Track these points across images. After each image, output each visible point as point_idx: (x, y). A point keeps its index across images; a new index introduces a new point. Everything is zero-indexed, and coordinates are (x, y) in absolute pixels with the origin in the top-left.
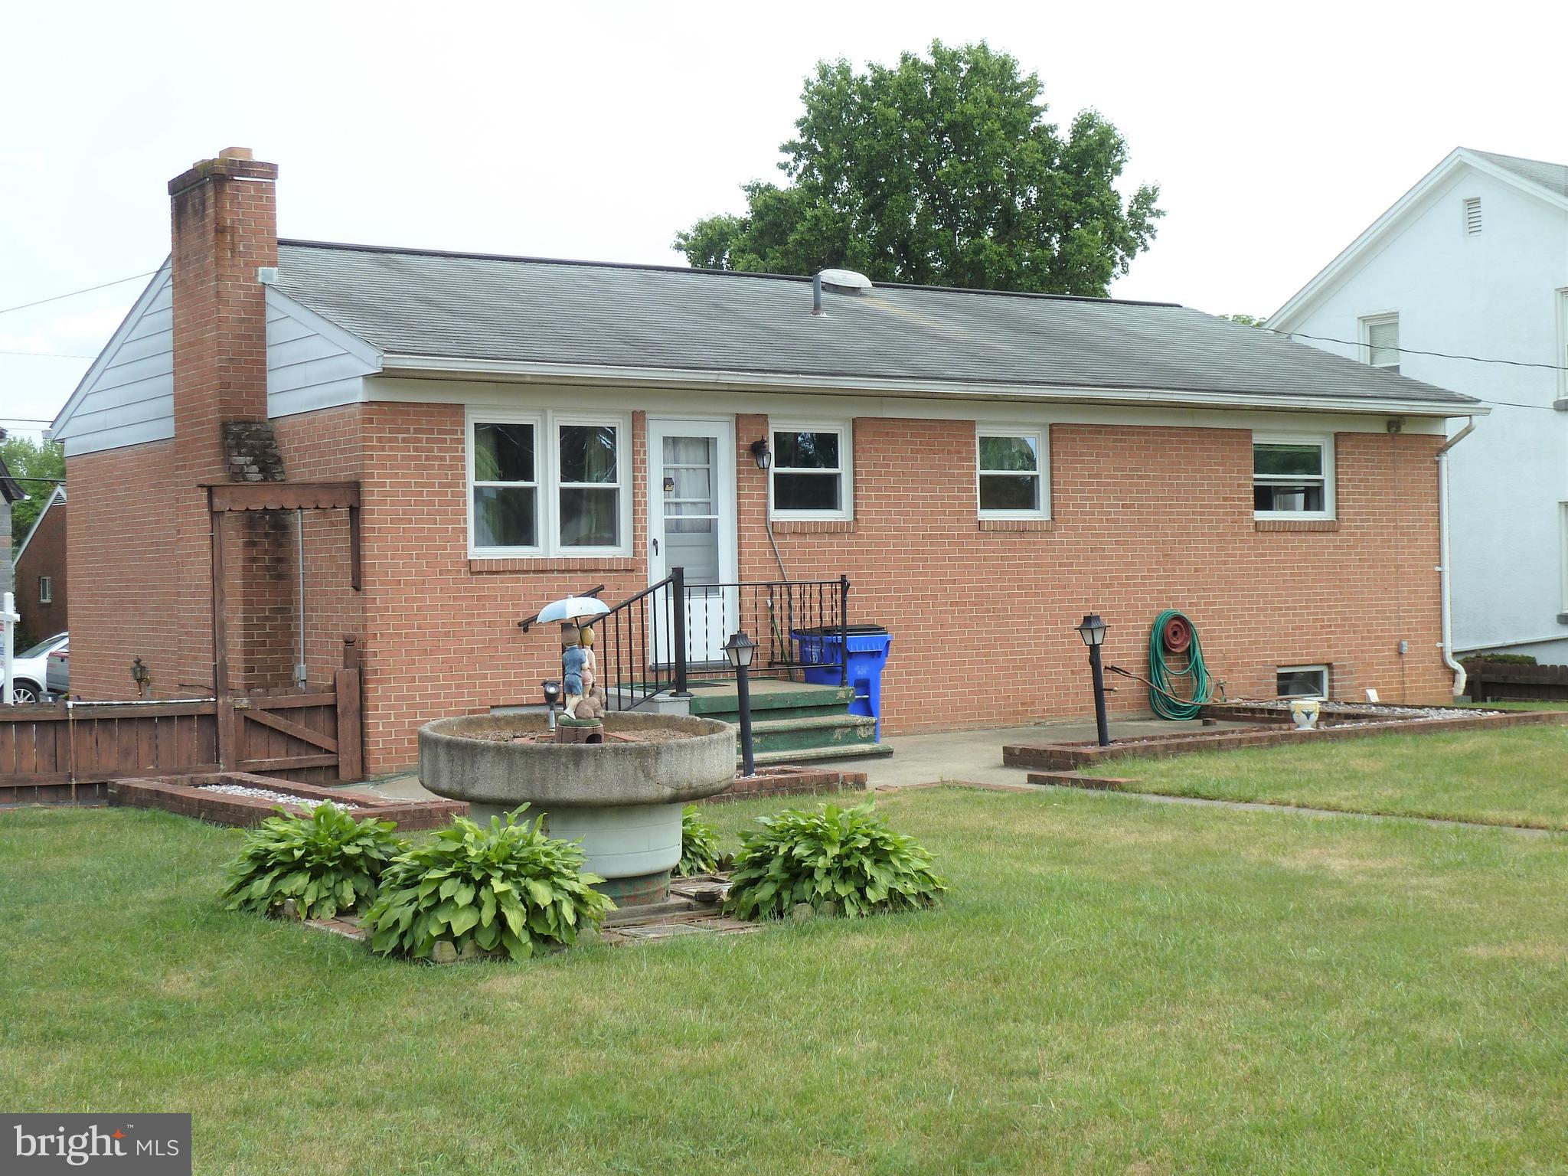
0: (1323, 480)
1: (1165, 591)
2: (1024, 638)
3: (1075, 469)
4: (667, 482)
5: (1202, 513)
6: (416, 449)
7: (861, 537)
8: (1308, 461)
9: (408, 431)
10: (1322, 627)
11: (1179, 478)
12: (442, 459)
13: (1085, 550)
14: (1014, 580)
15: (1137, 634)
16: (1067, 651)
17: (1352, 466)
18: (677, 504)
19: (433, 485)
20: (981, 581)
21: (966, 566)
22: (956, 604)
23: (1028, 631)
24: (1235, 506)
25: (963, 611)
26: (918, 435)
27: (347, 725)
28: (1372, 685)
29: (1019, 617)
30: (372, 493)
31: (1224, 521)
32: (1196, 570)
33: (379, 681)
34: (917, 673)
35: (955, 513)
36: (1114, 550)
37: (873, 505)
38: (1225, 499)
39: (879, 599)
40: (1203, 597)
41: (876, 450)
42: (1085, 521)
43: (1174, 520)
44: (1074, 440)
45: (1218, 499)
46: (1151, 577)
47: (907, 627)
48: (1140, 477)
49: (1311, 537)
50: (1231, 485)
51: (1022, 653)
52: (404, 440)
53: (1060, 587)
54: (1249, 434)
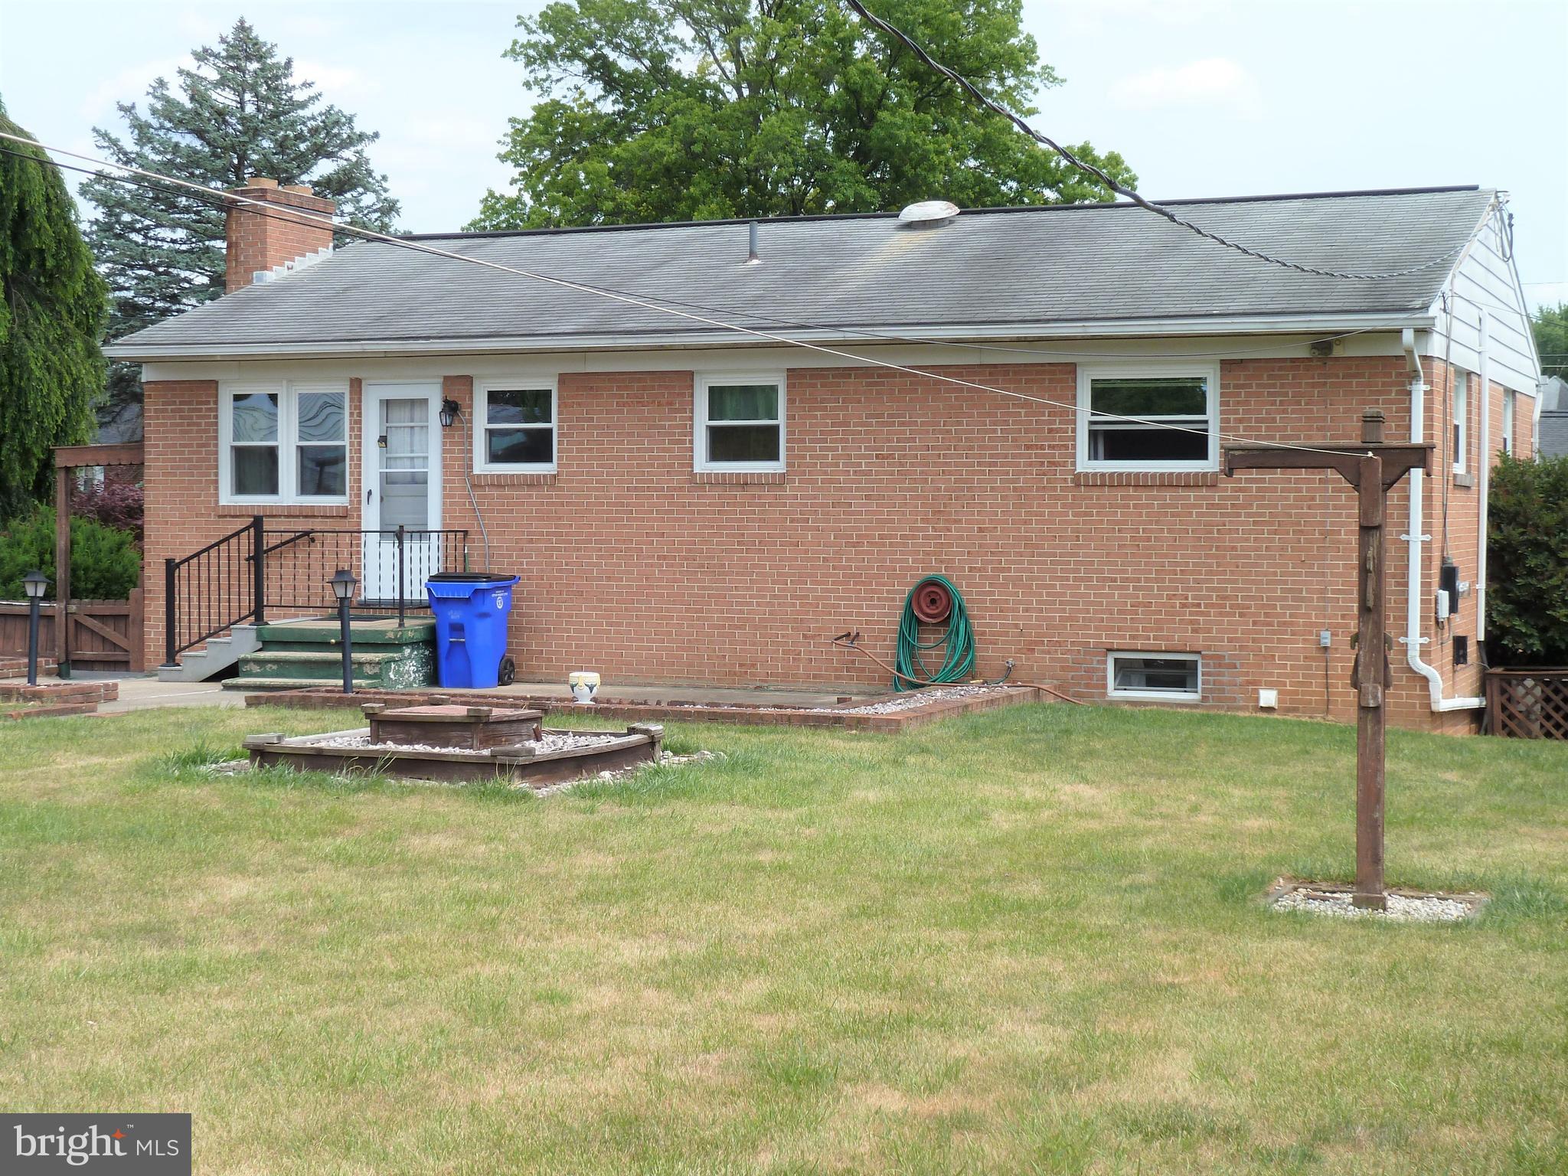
0: (1206, 422)
1: (935, 553)
2: (744, 596)
3: (816, 417)
4: (383, 440)
5: (990, 464)
6: (181, 418)
7: (562, 489)
8: (1189, 397)
9: (174, 403)
10: (1184, 606)
11: (959, 423)
12: (199, 424)
13: (822, 505)
14: (733, 536)
15: (893, 600)
16: (798, 613)
17: (1247, 403)
18: (412, 458)
19: (191, 446)
20: (695, 535)
21: (676, 520)
22: (665, 558)
23: (748, 589)
24: (1044, 456)
25: (672, 566)
26: (626, 388)
27: (133, 631)
28: (1270, 685)
29: (737, 574)
30: (150, 453)
31: (1025, 473)
32: (980, 530)
33: (151, 599)
34: (620, 624)
35: (664, 466)
36: (863, 505)
37: (573, 458)
38: (1028, 447)
39: (579, 549)
40: (991, 562)
41: (579, 404)
42: (825, 473)
43: (950, 473)
44: (814, 386)
45: (1019, 447)
46: (914, 537)
47: (609, 579)
48: (903, 424)
49: (1168, 494)
50: (1038, 431)
51: (742, 612)
52: (173, 411)
53: (791, 544)
54: (1071, 369)
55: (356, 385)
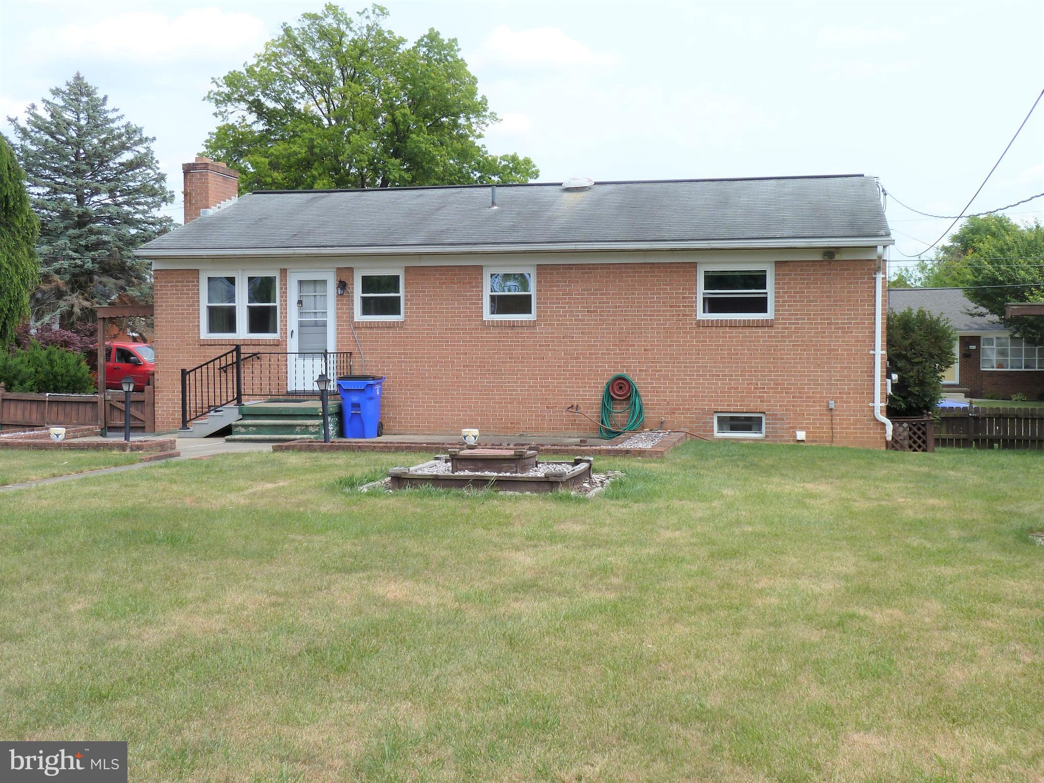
0: (766, 293)
1: (620, 362)
2: (513, 387)
3: (553, 290)
4: (300, 302)
5: (651, 316)
6: (176, 290)
7: (407, 329)
8: (758, 280)
9: (173, 282)
10: (756, 388)
11: (634, 294)
12: (188, 294)
13: (557, 337)
14: (507, 354)
15: (597, 387)
16: (544, 395)
17: (789, 283)
18: (316, 313)
19: (183, 306)
20: (485, 354)
21: (475, 346)
22: (467, 366)
23: (516, 382)
24: (680, 311)
25: (472, 370)
26: (445, 275)
27: (148, 409)
28: (802, 429)
29: (509, 374)
30: (157, 310)
31: (669, 320)
32: (645, 350)
33: (159, 392)
34: (441, 402)
35: (467, 317)
36: (581, 337)
37: (414, 313)
38: (671, 306)
39: (417, 362)
40: (651, 367)
41: (417, 283)
42: (559, 320)
43: (629, 320)
44: (552, 274)
45: (666, 306)
46: (609, 354)
47: (435, 378)
48: (602, 294)
49: (747, 330)
50: (677, 298)
51: (511, 395)
52: (171, 286)
53: (540, 358)
54: (694, 265)
55: (284, 272)
